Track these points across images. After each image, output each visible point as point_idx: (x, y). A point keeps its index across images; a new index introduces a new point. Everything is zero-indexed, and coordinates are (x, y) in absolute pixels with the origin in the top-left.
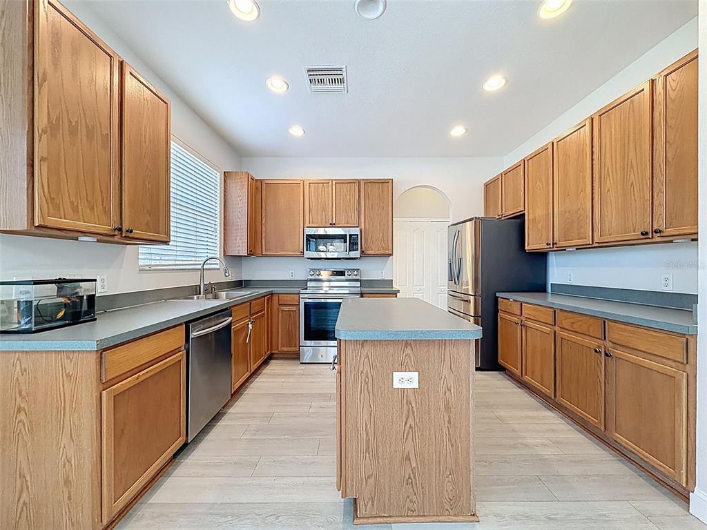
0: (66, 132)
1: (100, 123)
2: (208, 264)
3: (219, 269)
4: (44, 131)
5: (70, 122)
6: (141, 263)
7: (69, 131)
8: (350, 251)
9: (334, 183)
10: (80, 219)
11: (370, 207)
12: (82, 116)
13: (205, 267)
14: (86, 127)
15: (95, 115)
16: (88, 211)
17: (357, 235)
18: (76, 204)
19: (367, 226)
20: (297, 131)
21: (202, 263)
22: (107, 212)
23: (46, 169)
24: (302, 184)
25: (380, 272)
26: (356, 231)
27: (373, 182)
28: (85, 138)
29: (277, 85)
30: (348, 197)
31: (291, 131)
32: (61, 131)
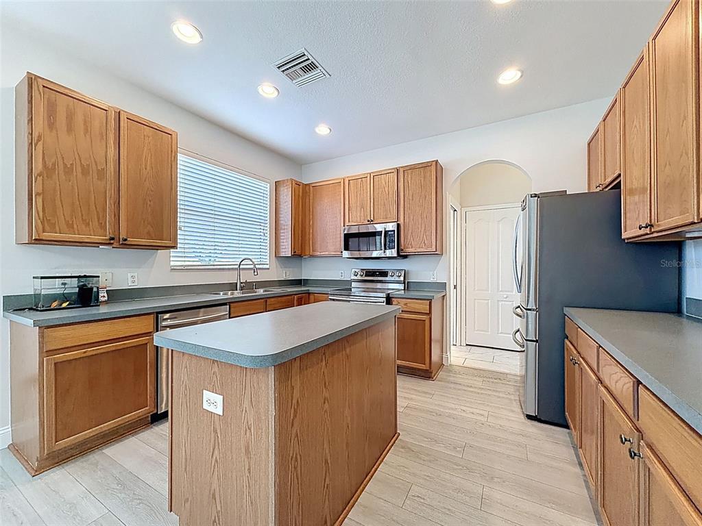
0: (61, 172)
1: (95, 162)
2: (243, 265)
3: (268, 269)
4: (39, 175)
5: (65, 165)
6: (172, 263)
7: (64, 171)
8: (385, 249)
9: (372, 176)
10: (74, 232)
11: (411, 198)
12: (77, 158)
13: (241, 267)
14: (81, 166)
15: (90, 156)
16: (83, 226)
17: (394, 231)
18: (71, 222)
19: (407, 220)
20: (323, 130)
21: (239, 263)
22: (102, 226)
23: (41, 200)
24: (342, 182)
25: (431, 273)
26: (391, 227)
27: (413, 168)
28: (80, 175)
29: (268, 90)
30: (386, 189)
31: (317, 130)
32: (57, 172)
